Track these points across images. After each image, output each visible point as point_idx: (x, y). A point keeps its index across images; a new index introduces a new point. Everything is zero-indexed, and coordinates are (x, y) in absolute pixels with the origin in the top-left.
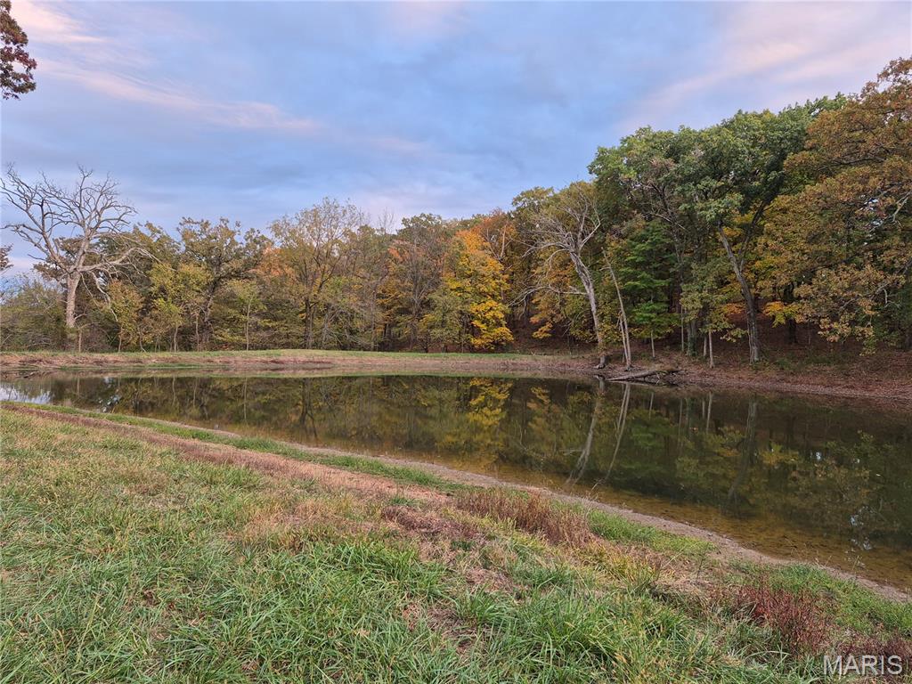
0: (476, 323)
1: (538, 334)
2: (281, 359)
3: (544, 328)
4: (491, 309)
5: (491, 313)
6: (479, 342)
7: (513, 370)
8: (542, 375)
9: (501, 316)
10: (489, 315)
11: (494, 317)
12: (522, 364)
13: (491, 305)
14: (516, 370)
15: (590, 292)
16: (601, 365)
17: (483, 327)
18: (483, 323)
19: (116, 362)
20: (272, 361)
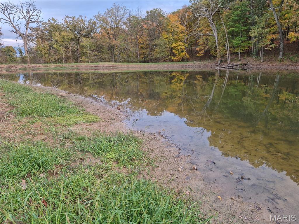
0: (174, 51)
1: (199, 55)
2: (99, 65)
3: (201, 52)
4: (180, 45)
5: (180, 47)
6: (175, 58)
7: (185, 68)
8: (197, 70)
9: (183, 48)
10: (179, 48)
11: (181, 48)
12: (189, 66)
13: (180, 44)
14: (186, 68)
15: (215, 34)
16: (218, 64)
17: (176, 52)
18: (177, 51)
19: (39, 67)
20: (95, 66)
